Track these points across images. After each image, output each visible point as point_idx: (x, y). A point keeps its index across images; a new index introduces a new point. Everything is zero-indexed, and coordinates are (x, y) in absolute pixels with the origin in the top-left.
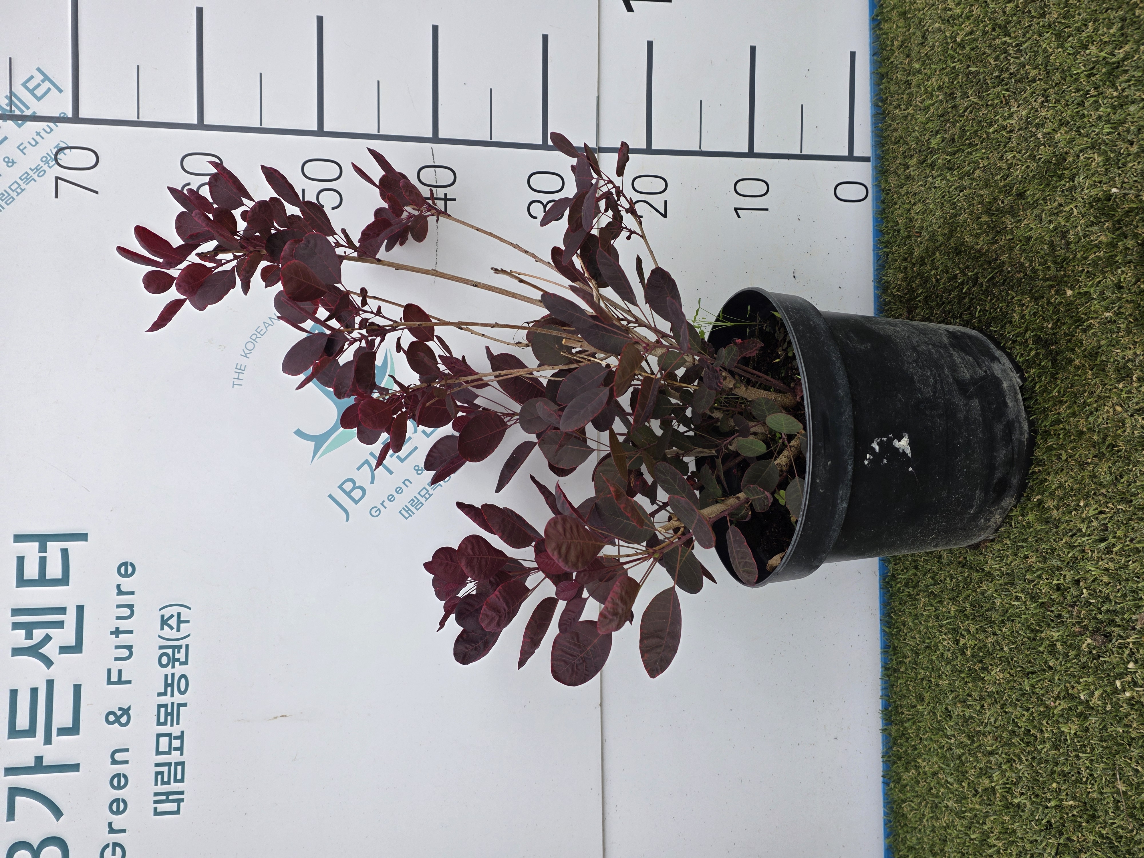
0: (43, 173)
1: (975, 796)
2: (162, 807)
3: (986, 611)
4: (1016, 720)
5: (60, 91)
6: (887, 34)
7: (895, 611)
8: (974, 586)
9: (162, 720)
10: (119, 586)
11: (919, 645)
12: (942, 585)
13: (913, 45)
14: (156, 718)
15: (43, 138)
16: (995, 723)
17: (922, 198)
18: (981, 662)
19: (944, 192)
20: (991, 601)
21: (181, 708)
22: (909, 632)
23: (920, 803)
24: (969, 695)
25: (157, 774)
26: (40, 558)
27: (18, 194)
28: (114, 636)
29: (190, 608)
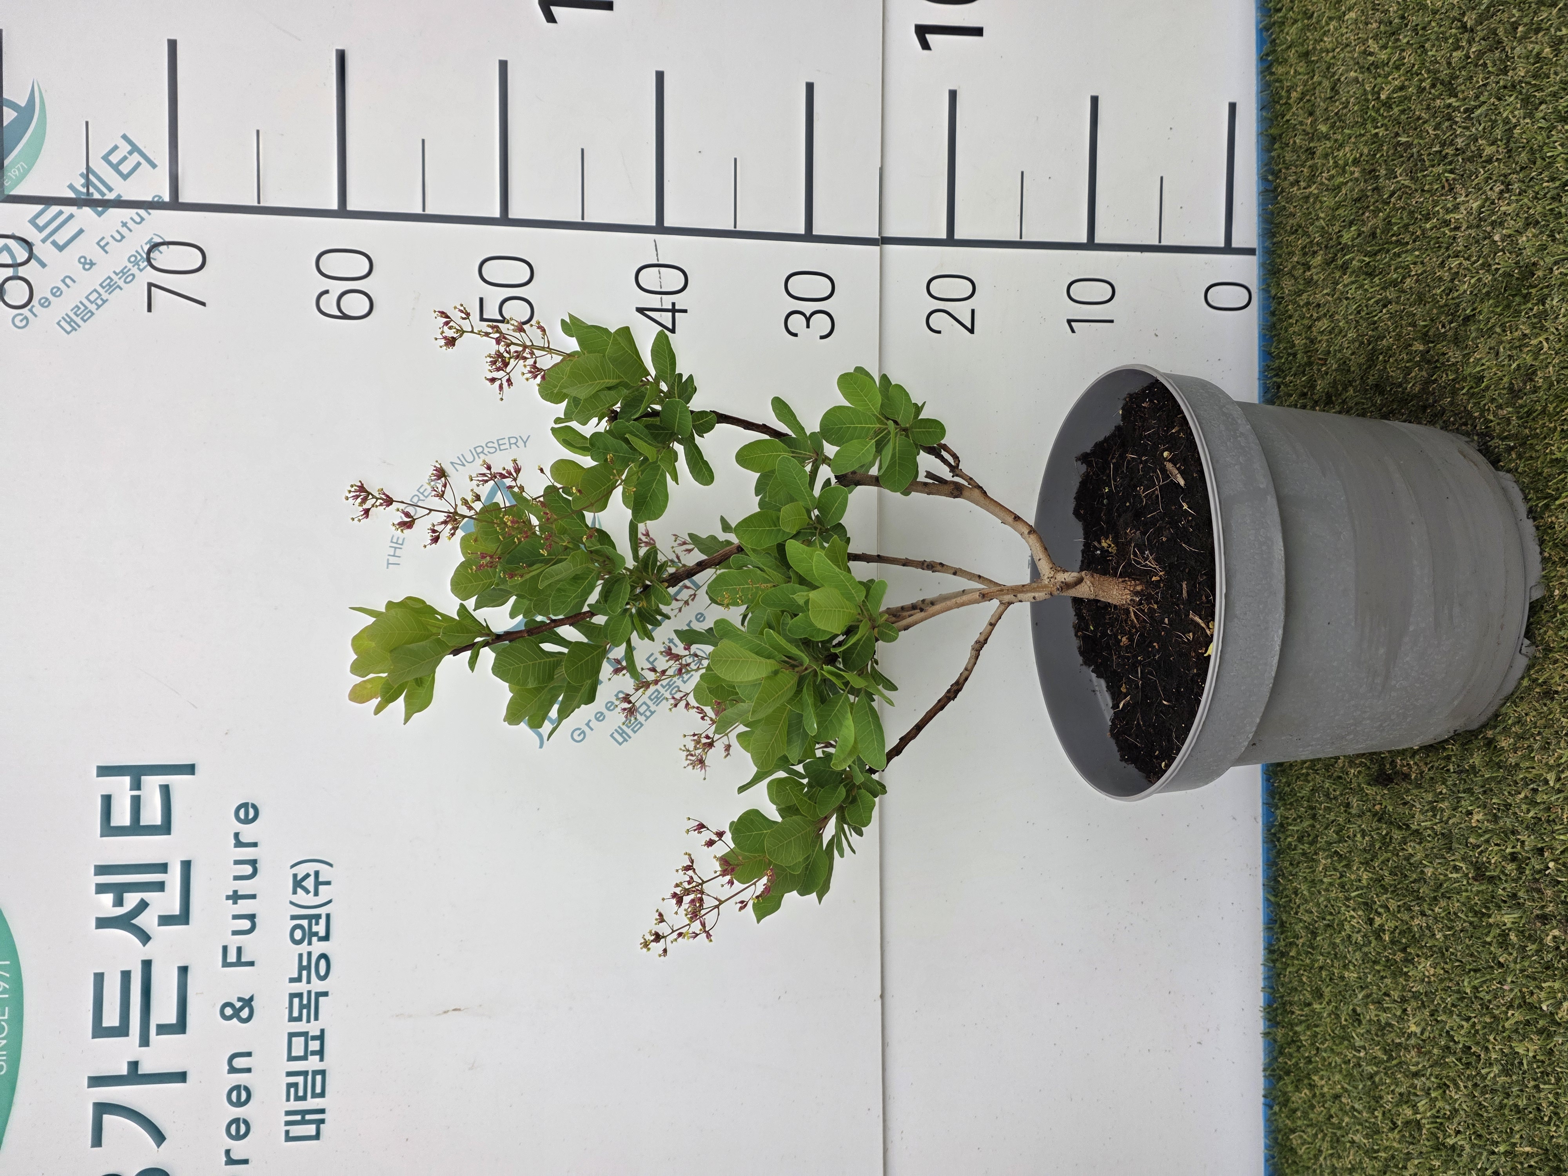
0: (131, 277)
1: (1392, 1130)
2: (296, 1131)
3: (1413, 882)
4: (1452, 1033)
5: (154, 166)
6: (1281, 81)
7: (1284, 874)
8: (1395, 848)
9: (296, 1014)
10: (237, 835)
11: (1316, 922)
12: (1350, 842)
13: (1318, 100)
14: (287, 1011)
15: (131, 231)
16: (1422, 1033)
17: (1328, 311)
18: (1404, 950)
19: (1360, 305)
20: (1419, 870)
21: (321, 999)
22: (1303, 904)
23: (1316, 1135)
24: (1387, 994)
25: (289, 1086)
26: (133, 797)
27: (99, 307)
28: (231, 901)
29: (331, 865)
